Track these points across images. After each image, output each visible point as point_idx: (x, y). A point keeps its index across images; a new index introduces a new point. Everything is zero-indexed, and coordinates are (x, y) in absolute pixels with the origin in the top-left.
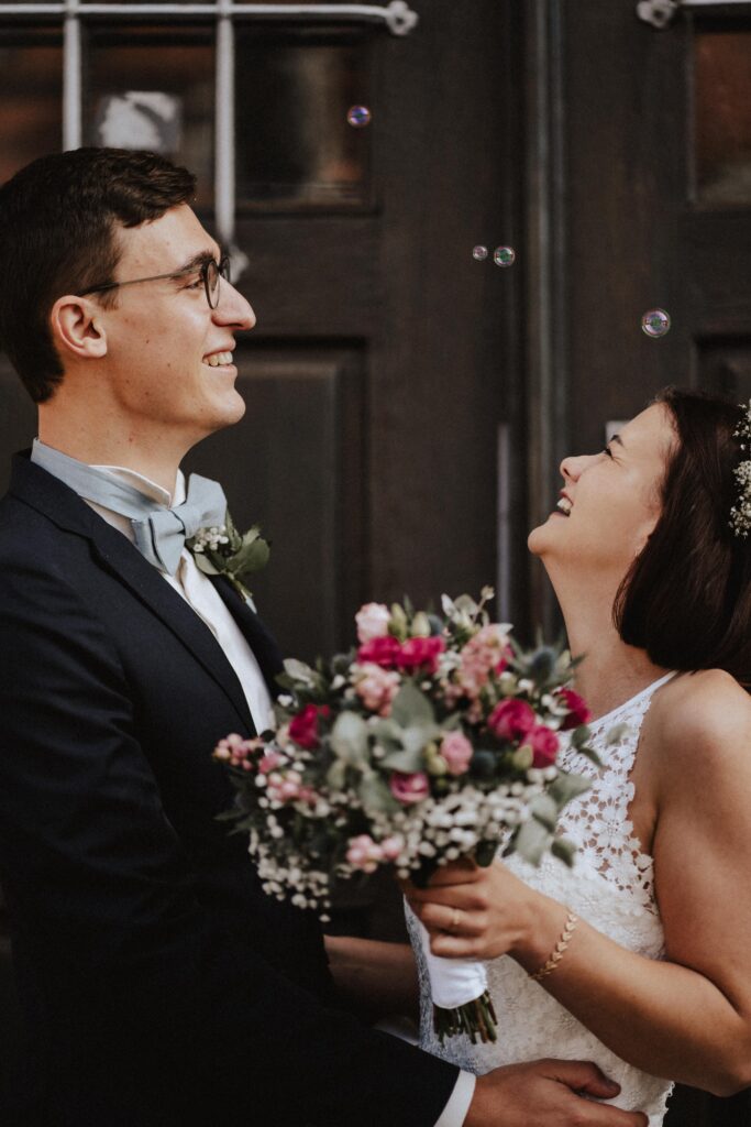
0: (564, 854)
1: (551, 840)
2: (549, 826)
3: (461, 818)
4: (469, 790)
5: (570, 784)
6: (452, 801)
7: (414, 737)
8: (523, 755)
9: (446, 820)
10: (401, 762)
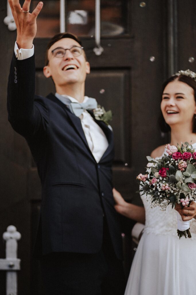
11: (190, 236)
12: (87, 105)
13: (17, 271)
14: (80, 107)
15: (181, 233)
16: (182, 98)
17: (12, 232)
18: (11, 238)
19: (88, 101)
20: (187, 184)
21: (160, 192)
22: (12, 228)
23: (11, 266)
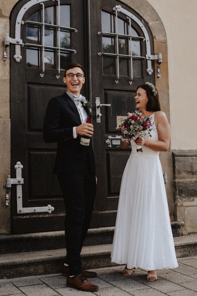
0: (151, 136)
1: (149, 135)
2: (149, 133)
3: (142, 134)
4: (143, 131)
5: (151, 129)
6: (141, 132)
7: (138, 127)
8: (147, 127)
9: (141, 134)
10: (136, 129)
11: (142, 151)
12: (81, 100)
13: (22, 184)
14: (77, 100)
15: (138, 150)
16: (140, 95)
17: (19, 165)
18: (19, 167)
19: (82, 97)
20: (135, 131)
21: (125, 135)
22: (19, 163)
23: (19, 182)
